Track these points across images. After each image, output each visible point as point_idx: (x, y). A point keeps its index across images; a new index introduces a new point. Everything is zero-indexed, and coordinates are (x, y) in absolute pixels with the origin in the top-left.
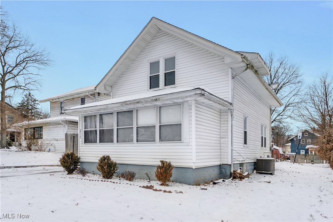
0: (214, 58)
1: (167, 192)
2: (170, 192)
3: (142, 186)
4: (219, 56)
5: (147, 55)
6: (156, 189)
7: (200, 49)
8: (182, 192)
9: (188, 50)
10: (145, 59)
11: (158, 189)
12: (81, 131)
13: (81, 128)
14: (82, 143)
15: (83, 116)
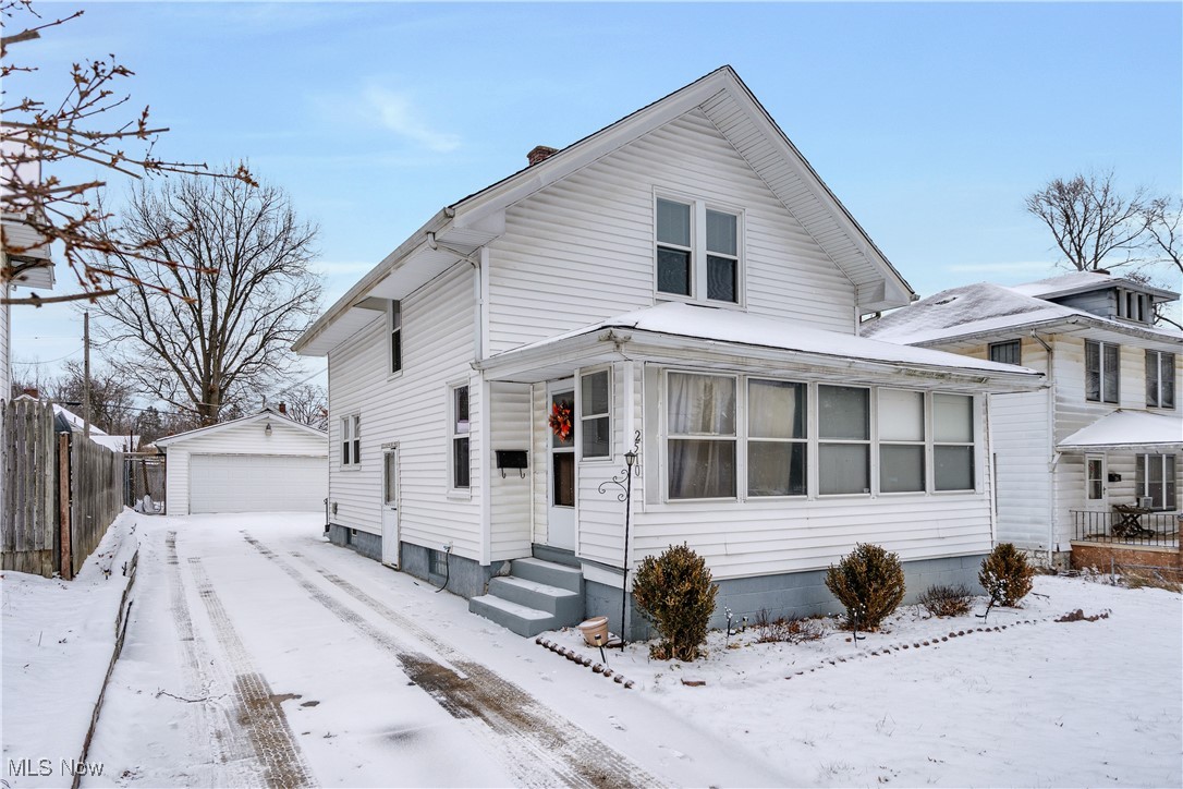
0: (829, 267)
4: (838, 269)
5: (652, 167)
10: (643, 176)
12: (644, 437)
13: (643, 425)
14: (651, 499)
15: (659, 369)
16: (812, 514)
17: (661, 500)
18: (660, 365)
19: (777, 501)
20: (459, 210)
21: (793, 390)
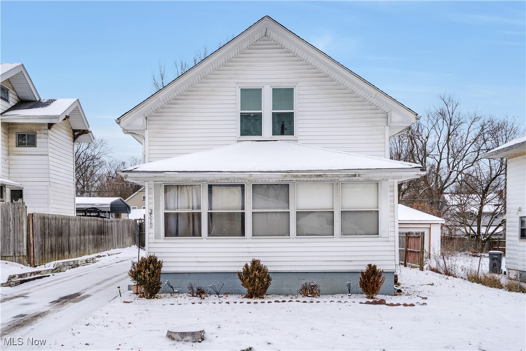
0: (364, 105)
1: (408, 305)
2: (412, 305)
3: (365, 302)
4: (371, 105)
5: (236, 74)
6: (392, 304)
7: (340, 87)
8: (426, 304)
9: (319, 83)
10: (230, 80)
11: (395, 303)
12: (153, 212)
13: (153, 207)
14: (157, 237)
15: (161, 184)
16: (249, 245)
17: (162, 237)
18: (161, 182)
19: (227, 239)
20: (122, 119)
21: (240, 187)
